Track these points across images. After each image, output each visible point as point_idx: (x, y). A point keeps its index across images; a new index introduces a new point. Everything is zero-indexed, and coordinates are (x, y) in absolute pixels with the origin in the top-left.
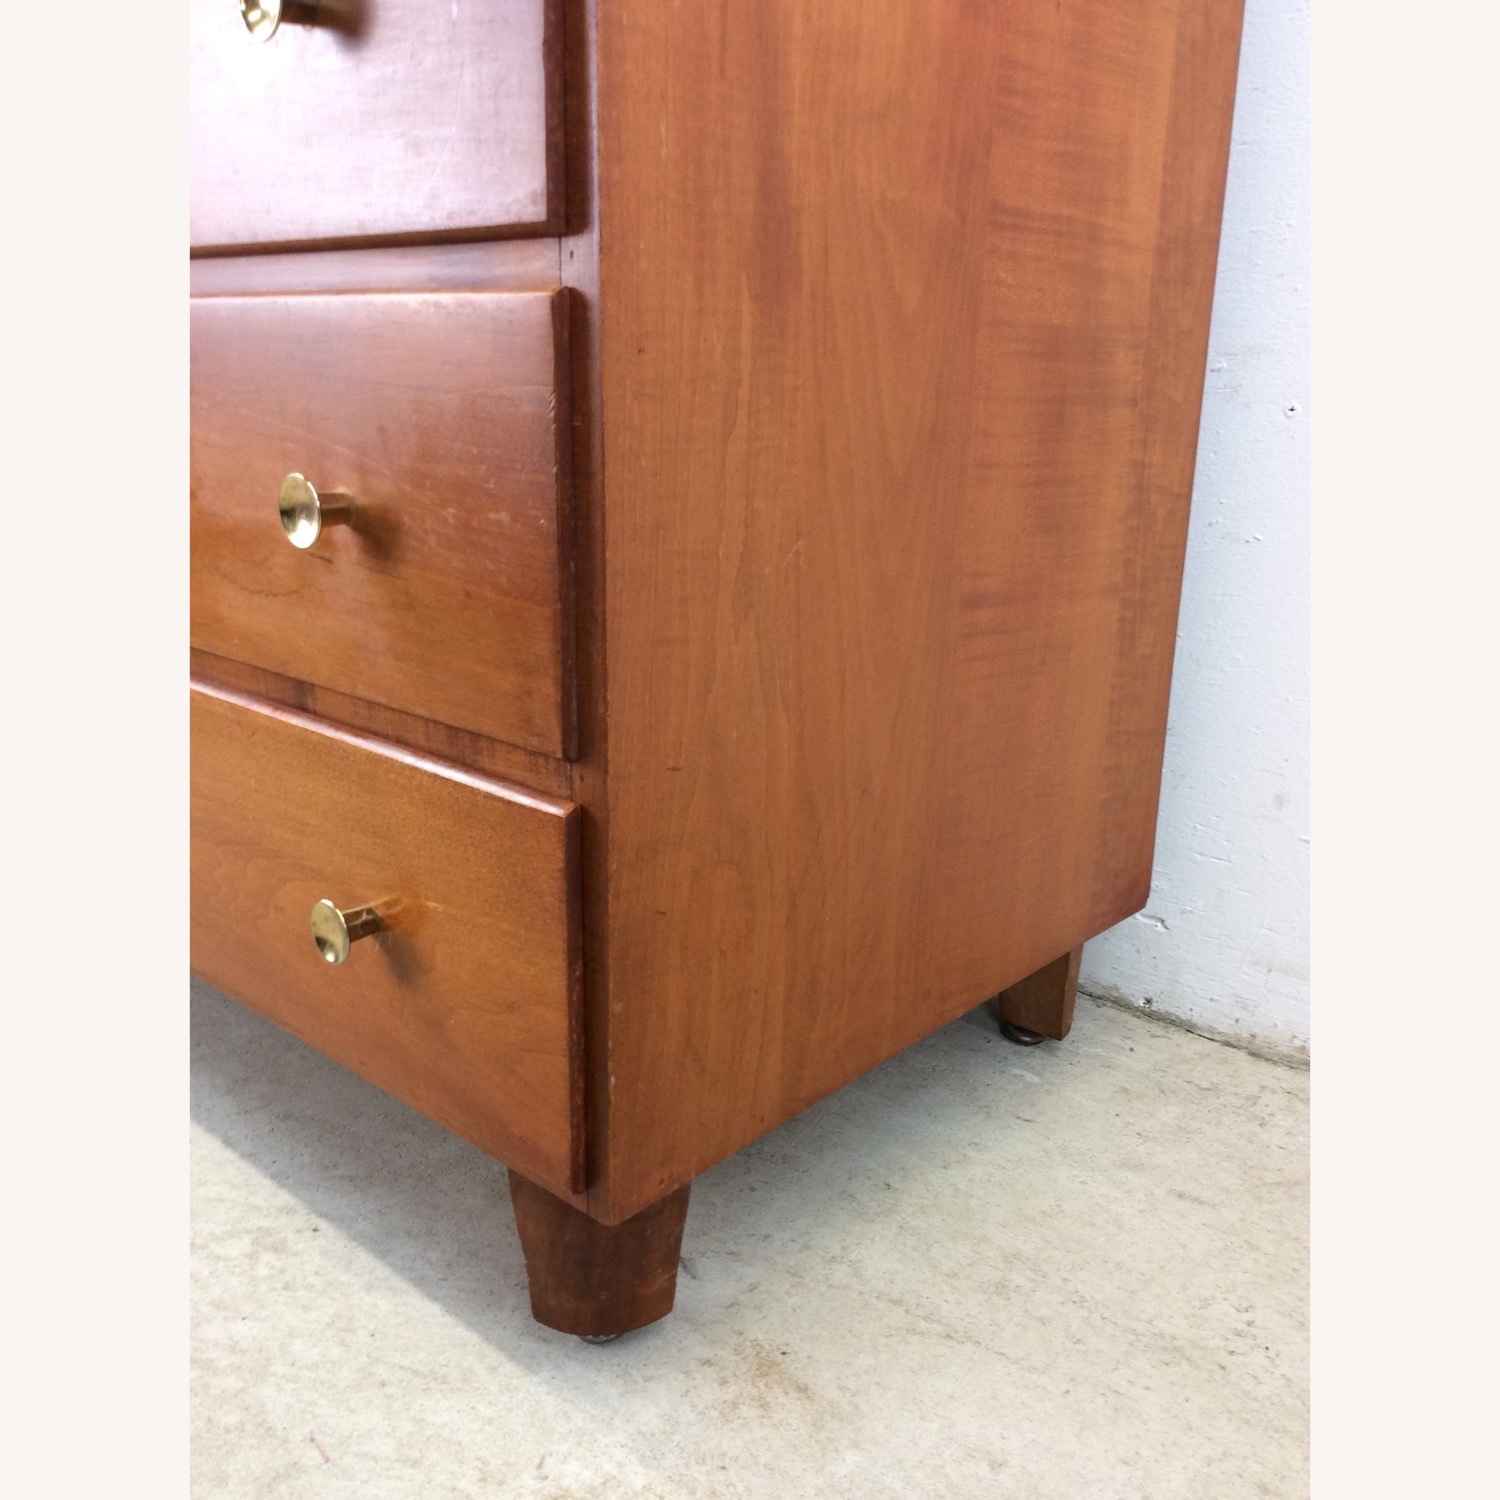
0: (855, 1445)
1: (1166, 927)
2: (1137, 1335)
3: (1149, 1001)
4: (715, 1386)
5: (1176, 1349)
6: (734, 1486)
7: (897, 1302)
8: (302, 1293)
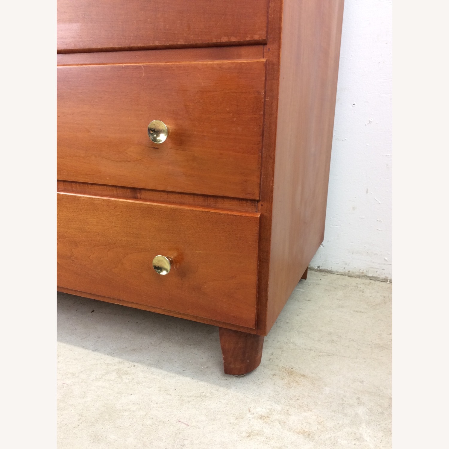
0: (326, 386)
1: (323, 246)
2: (371, 345)
3: (319, 267)
4: (281, 380)
5: (382, 346)
6: (304, 403)
7: (310, 350)
8: (144, 384)
